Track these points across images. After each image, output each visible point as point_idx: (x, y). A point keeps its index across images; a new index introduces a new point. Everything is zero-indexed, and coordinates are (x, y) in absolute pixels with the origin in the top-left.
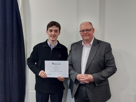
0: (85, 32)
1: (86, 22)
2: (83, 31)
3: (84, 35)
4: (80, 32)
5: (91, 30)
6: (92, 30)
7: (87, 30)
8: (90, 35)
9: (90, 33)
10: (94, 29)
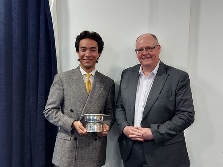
0: (145, 52)
1: (147, 35)
2: (141, 50)
3: (143, 57)
4: (136, 51)
5: (154, 48)
6: (156, 49)
7: (148, 48)
8: (153, 57)
9: (153, 52)
10: (160, 46)
